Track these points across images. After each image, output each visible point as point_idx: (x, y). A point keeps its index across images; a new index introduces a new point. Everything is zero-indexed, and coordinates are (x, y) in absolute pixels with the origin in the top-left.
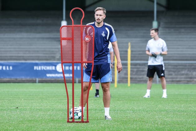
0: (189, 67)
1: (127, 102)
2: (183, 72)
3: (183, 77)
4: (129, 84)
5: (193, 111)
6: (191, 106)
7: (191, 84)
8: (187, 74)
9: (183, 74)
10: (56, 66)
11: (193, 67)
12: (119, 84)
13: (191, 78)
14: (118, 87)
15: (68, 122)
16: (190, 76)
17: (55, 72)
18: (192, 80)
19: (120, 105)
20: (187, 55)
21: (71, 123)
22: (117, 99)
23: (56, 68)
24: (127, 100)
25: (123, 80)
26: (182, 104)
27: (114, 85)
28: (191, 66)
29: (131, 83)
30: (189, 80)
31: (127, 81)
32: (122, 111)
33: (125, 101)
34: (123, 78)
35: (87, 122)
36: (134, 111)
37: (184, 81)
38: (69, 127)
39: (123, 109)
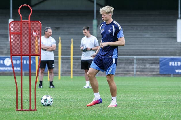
0: (126, 61)
1: (71, 92)
2: (121, 66)
3: (120, 70)
4: (72, 77)
5: (132, 100)
6: (129, 96)
7: (128, 77)
8: (124, 68)
9: (121, 68)
10: (3, 60)
11: (129, 61)
12: (62, 77)
13: (128, 71)
14: (61, 79)
15: (17, 110)
16: (127, 69)
17: (3, 65)
18: (128, 73)
19: (64, 95)
20: (124, 51)
21: (20, 111)
22: (61, 89)
23: (3, 62)
24: (70, 91)
25: (66, 73)
26: (122, 94)
27: (58, 77)
28: (128, 60)
29: (73, 75)
30: (125, 73)
31: (70, 74)
32: (66, 101)
33: (69, 91)
34: (66, 71)
35: (35, 110)
36: (78, 100)
37: (121, 74)
38: (18, 114)
39: (68, 98)
